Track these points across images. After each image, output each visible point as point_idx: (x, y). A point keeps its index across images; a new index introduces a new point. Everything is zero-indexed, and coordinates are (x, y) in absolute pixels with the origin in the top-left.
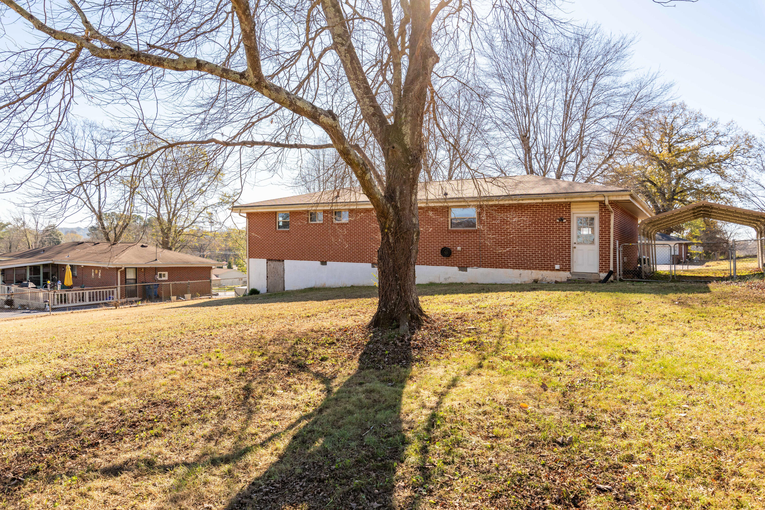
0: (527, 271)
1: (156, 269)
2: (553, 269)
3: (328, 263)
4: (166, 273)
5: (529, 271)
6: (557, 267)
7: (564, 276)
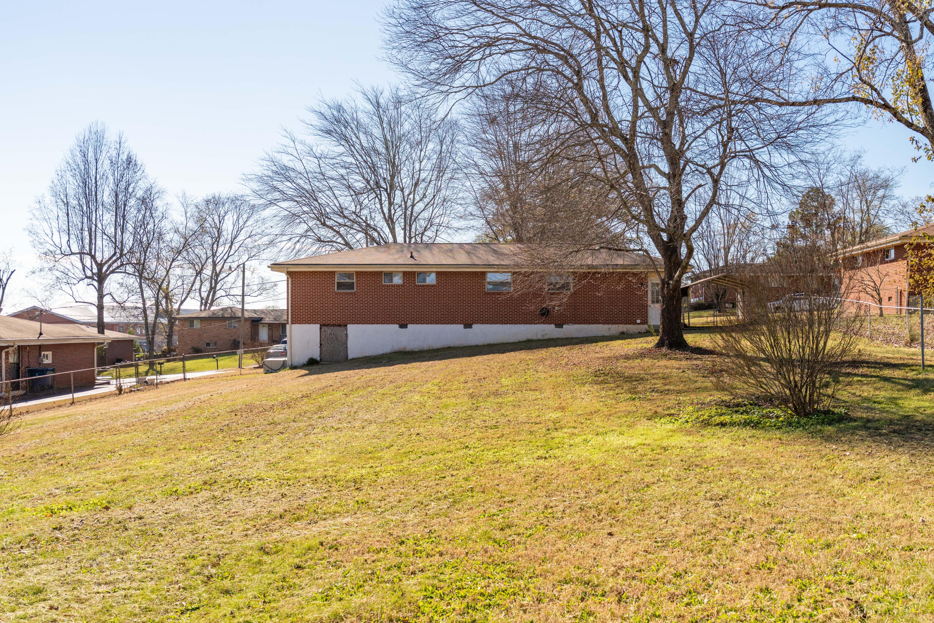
0: (614, 326)
1: (41, 348)
2: (635, 323)
3: (409, 325)
4: (50, 354)
5: (617, 326)
6: (639, 321)
7: (644, 328)
